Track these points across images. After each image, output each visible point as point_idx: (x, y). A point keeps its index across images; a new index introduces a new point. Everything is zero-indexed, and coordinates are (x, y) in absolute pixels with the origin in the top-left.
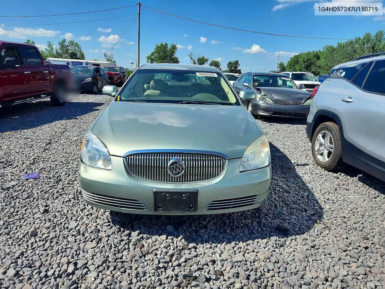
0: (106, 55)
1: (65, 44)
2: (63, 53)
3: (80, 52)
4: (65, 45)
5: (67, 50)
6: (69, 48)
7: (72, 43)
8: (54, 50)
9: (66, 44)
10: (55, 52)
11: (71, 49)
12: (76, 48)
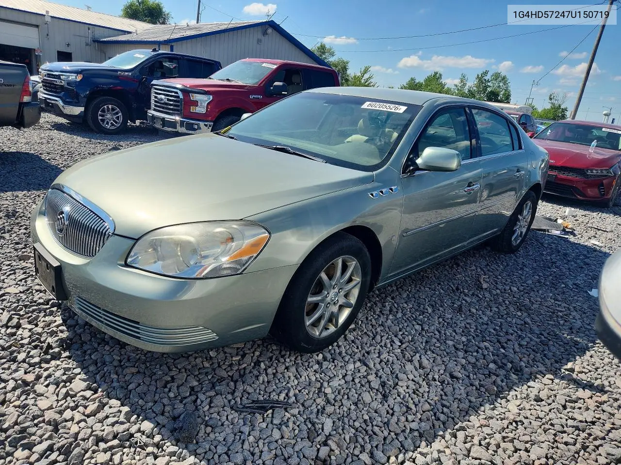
0: (552, 97)
1: (485, 78)
2: (479, 92)
3: (506, 90)
4: (485, 80)
5: (486, 87)
6: (489, 84)
7: (497, 76)
8: (467, 87)
9: (488, 77)
10: (467, 90)
11: (492, 86)
12: (501, 84)
